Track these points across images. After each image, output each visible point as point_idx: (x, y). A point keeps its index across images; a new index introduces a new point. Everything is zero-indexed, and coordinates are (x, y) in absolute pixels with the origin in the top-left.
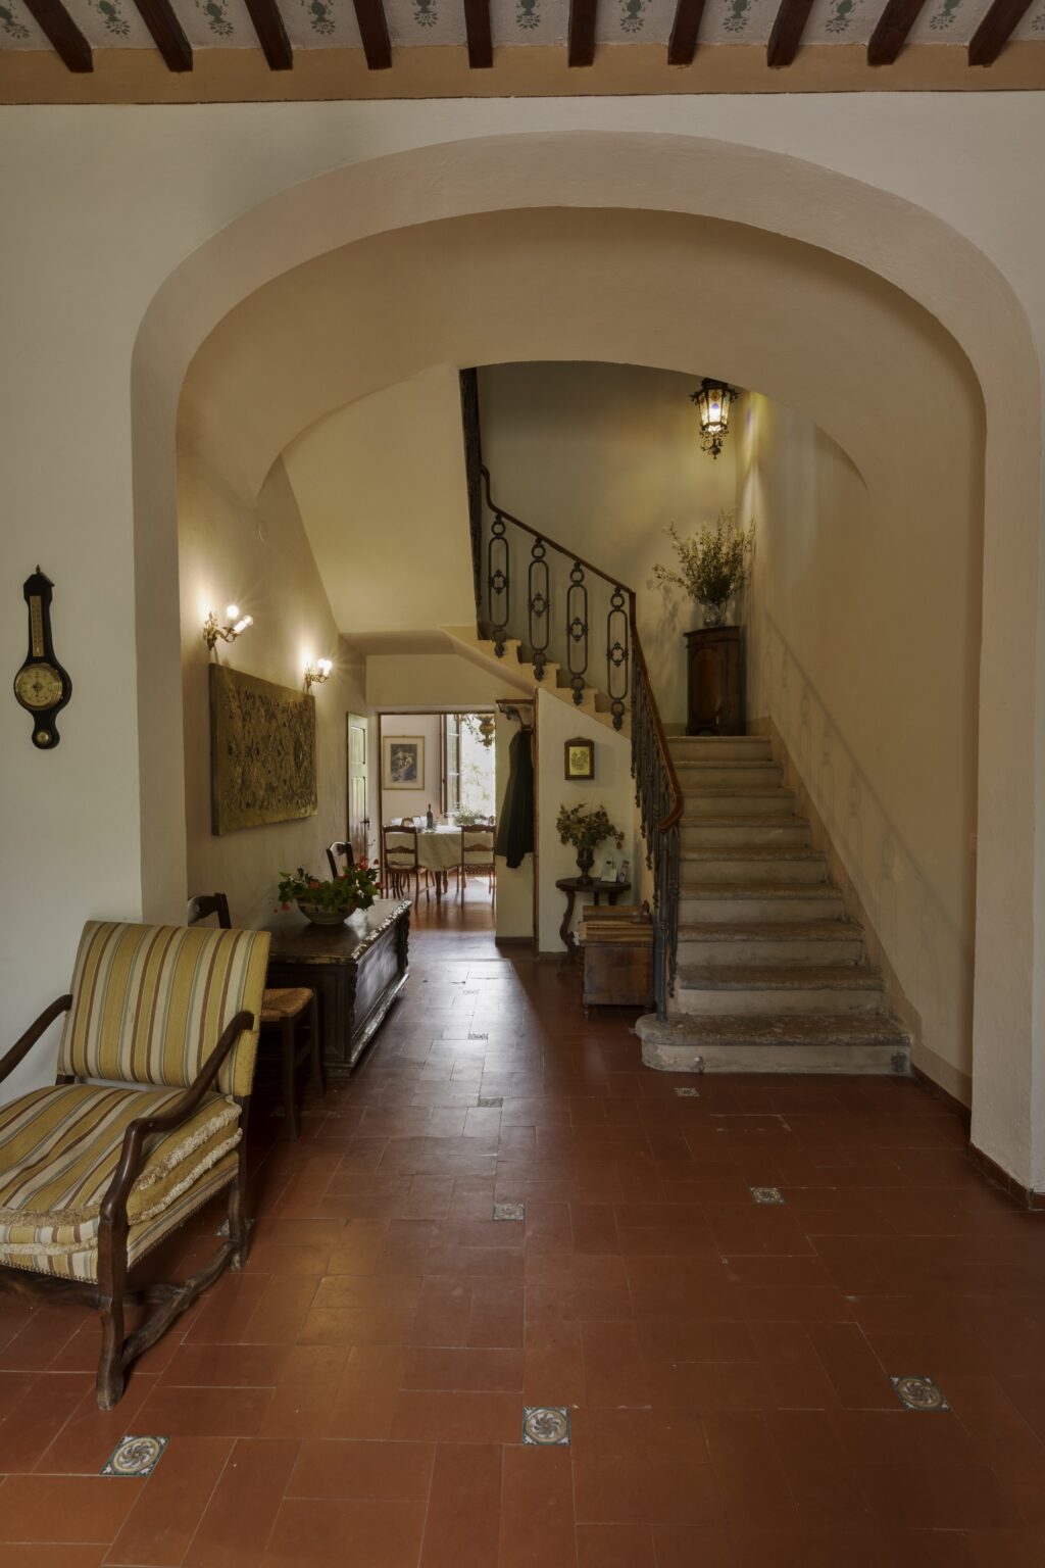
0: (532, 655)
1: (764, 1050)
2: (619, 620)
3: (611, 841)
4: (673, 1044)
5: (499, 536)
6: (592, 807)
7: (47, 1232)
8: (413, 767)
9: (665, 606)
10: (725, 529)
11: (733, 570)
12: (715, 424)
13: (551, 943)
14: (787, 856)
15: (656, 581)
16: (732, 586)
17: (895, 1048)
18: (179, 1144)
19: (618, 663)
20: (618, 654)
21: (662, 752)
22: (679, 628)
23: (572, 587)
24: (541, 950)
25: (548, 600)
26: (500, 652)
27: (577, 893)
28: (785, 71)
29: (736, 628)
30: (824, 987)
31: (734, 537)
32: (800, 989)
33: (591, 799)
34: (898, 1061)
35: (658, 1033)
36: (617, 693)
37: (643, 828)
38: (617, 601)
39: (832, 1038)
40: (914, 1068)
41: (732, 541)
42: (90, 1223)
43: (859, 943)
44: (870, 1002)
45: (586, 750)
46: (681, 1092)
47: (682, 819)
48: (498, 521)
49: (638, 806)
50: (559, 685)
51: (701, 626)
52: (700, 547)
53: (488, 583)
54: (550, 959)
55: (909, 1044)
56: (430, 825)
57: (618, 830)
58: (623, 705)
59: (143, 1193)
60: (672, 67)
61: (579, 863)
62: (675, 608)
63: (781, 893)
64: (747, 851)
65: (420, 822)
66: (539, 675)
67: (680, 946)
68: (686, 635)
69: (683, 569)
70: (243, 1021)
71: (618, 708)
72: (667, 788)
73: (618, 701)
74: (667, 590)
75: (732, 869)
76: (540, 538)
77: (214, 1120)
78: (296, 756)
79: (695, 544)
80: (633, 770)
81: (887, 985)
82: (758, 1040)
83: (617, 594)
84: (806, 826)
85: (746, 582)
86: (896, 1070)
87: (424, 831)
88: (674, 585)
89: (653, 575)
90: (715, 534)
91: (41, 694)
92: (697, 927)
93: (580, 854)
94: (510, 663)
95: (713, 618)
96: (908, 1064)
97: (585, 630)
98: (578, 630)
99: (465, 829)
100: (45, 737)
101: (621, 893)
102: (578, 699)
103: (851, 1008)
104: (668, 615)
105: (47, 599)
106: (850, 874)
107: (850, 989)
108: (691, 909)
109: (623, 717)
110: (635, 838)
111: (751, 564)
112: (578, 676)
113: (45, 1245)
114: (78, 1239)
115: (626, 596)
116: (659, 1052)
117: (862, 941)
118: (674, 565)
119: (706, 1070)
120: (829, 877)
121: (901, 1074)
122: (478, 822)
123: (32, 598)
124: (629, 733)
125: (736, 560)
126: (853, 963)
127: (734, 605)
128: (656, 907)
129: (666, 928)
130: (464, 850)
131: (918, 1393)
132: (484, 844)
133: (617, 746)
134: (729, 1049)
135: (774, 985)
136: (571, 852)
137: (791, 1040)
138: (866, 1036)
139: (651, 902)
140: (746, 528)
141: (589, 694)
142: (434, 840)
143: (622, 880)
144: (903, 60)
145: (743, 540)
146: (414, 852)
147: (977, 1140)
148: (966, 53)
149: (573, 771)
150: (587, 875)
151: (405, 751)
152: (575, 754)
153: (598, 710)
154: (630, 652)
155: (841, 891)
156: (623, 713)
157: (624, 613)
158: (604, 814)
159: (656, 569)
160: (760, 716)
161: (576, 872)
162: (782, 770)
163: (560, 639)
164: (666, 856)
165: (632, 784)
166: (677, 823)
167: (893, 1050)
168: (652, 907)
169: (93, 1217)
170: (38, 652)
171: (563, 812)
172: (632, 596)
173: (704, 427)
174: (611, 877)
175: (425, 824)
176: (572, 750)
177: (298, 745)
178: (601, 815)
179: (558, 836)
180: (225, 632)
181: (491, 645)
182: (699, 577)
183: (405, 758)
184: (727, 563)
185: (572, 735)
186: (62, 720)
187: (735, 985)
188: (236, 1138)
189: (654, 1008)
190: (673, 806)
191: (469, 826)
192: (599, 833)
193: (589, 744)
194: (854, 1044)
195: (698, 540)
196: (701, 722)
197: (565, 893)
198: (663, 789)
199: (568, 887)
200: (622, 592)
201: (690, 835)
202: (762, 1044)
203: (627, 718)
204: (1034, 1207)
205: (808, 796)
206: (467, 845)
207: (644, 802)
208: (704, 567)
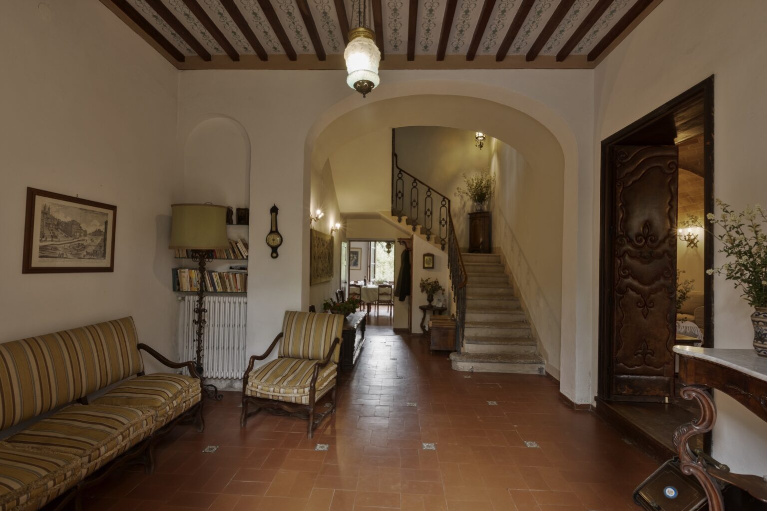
0: (412, 222)
1: (494, 364)
2: (444, 210)
3: (440, 291)
4: (463, 362)
5: (400, 178)
6: (432, 280)
7: (295, 391)
8: (357, 261)
9: (461, 203)
10: (484, 176)
11: (487, 190)
12: (481, 137)
13: (416, 329)
14: (505, 299)
15: (458, 193)
16: (487, 196)
17: (540, 365)
18: (325, 371)
19: (443, 226)
20: (443, 223)
21: (460, 260)
22: (466, 212)
23: (427, 197)
24: (412, 332)
25: (418, 202)
26: (400, 221)
27: (427, 311)
28: (501, 62)
29: (488, 212)
30: (516, 344)
31: (488, 178)
32: (507, 345)
33: (432, 276)
34: (541, 370)
35: (458, 358)
36: (443, 236)
37: (452, 287)
38: (444, 203)
39: (518, 361)
40: (546, 372)
41: (487, 179)
42: (307, 388)
43: (529, 330)
44: (532, 350)
45: (431, 258)
46: (465, 377)
47: (467, 284)
48: (400, 173)
49: (450, 279)
50: (421, 233)
51: (475, 211)
52: (475, 181)
53: (397, 195)
54: (416, 336)
55: (544, 364)
56: (365, 285)
57: (443, 288)
58: (445, 241)
59: (319, 382)
60: (467, 61)
61: (428, 300)
62: (465, 203)
63: (502, 312)
64: (491, 296)
65: (361, 283)
66: (414, 230)
67: (466, 329)
68: (469, 214)
69: (468, 189)
70: (337, 341)
71: (443, 242)
72: (462, 272)
73: (443, 240)
74: (462, 197)
75: (485, 303)
76: (415, 179)
77: (331, 367)
78: (329, 259)
79: (472, 180)
80: (448, 265)
81: (538, 344)
82: (492, 361)
83: (444, 200)
84: (512, 288)
85: (492, 195)
86: (540, 372)
87: (363, 287)
88: (465, 195)
89: (457, 191)
90: (480, 177)
91: (275, 242)
92: (472, 323)
93: (429, 297)
94: (403, 225)
95: (479, 208)
96: (544, 371)
97: (431, 213)
98: (428, 213)
99: (380, 286)
100: (275, 255)
101: (443, 311)
102: (428, 239)
103: (526, 352)
104: (462, 206)
105: (277, 214)
106: (527, 305)
107: (525, 345)
108: (470, 317)
109: (445, 246)
110: (449, 291)
111: (494, 189)
112: (429, 230)
113: (295, 394)
114: (304, 392)
115: (447, 201)
116: (458, 364)
117: (530, 329)
118: (464, 187)
119: (474, 371)
120: (520, 307)
121: (541, 374)
122: (385, 283)
123: (273, 214)
124: (447, 252)
125: (488, 187)
126: (527, 337)
127: (487, 203)
128: (457, 316)
129: (461, 324)
130: (379, 294)
131: (531, 444)
132: (387, 292)
133: (443, 257)
134: (482, 364)
135: (498, 343)
136: (424, 296)
137: (503, 361)
138: (530, 361)
139: (455, 314)
140: (492, 175)
141: (433, 237)
142: (367, 290)
143: (444, 306)
144: (536, 60)
145: (491, 179)
146: (360, 295)
147: (562, 391)
148: (555, 58)
149: (426, 266)
150: (431, 305)
151: (353, 254)
152: (427, 259)
153: (436, 243)
154: (448, 222)
155: (524, 311)
156: (445, 244)
157: (446, 207)
158: (438, 282)
159: (458, 189)
160: (497, 246)
161: (426, 303)
162: (504, 267)
163: (422, 215)
164: (461, 298)
165: (448, 271)
166: (465, 286)
167: (539, 366)
168: (455, 316)
169: (308, 387)
170: (274, 229)
171: (422, 280)
172: (449, 201)
173: (477, 138)
174: (440, 305)
175: (363, 284)
176: (426, 258)
177: (329, 255)
178: (436, 282)
179: (420, 289)
180: (315, 219)
181: (396, 218)
182: (474, 192)
183: (353, 257)
184: (485, 187)
185: (426, 252)
186: (279, 250)
187: (485, 343)
188: (336, 374)
189: (456, 351)
190: (464, 280)
191: (382, 286)
192: (436, 288)
193: (432, 255)
194: (525, 363)
195: (474, 179)
196: (474, 248)
197: (422, 311)
198: (460, 273)
199: (423, 309)
200: (445, 200)
201: (469, 290)
202: (493, 363)
203: (447, 246)
204: (577, 408)
205: (513, 278)
206: (380, 293)
207: (453, 278)
208: (476, 188)
